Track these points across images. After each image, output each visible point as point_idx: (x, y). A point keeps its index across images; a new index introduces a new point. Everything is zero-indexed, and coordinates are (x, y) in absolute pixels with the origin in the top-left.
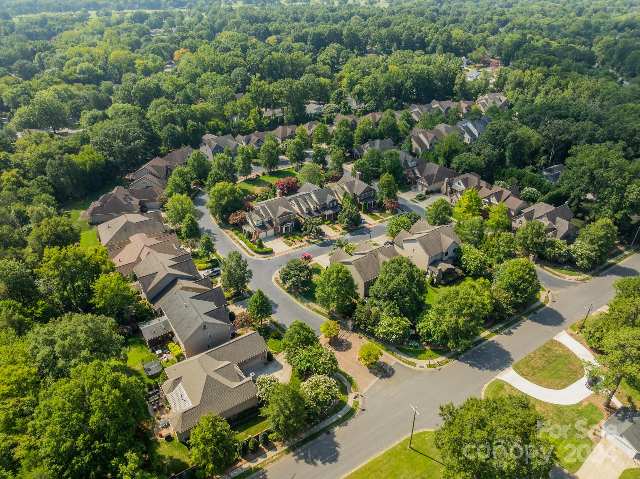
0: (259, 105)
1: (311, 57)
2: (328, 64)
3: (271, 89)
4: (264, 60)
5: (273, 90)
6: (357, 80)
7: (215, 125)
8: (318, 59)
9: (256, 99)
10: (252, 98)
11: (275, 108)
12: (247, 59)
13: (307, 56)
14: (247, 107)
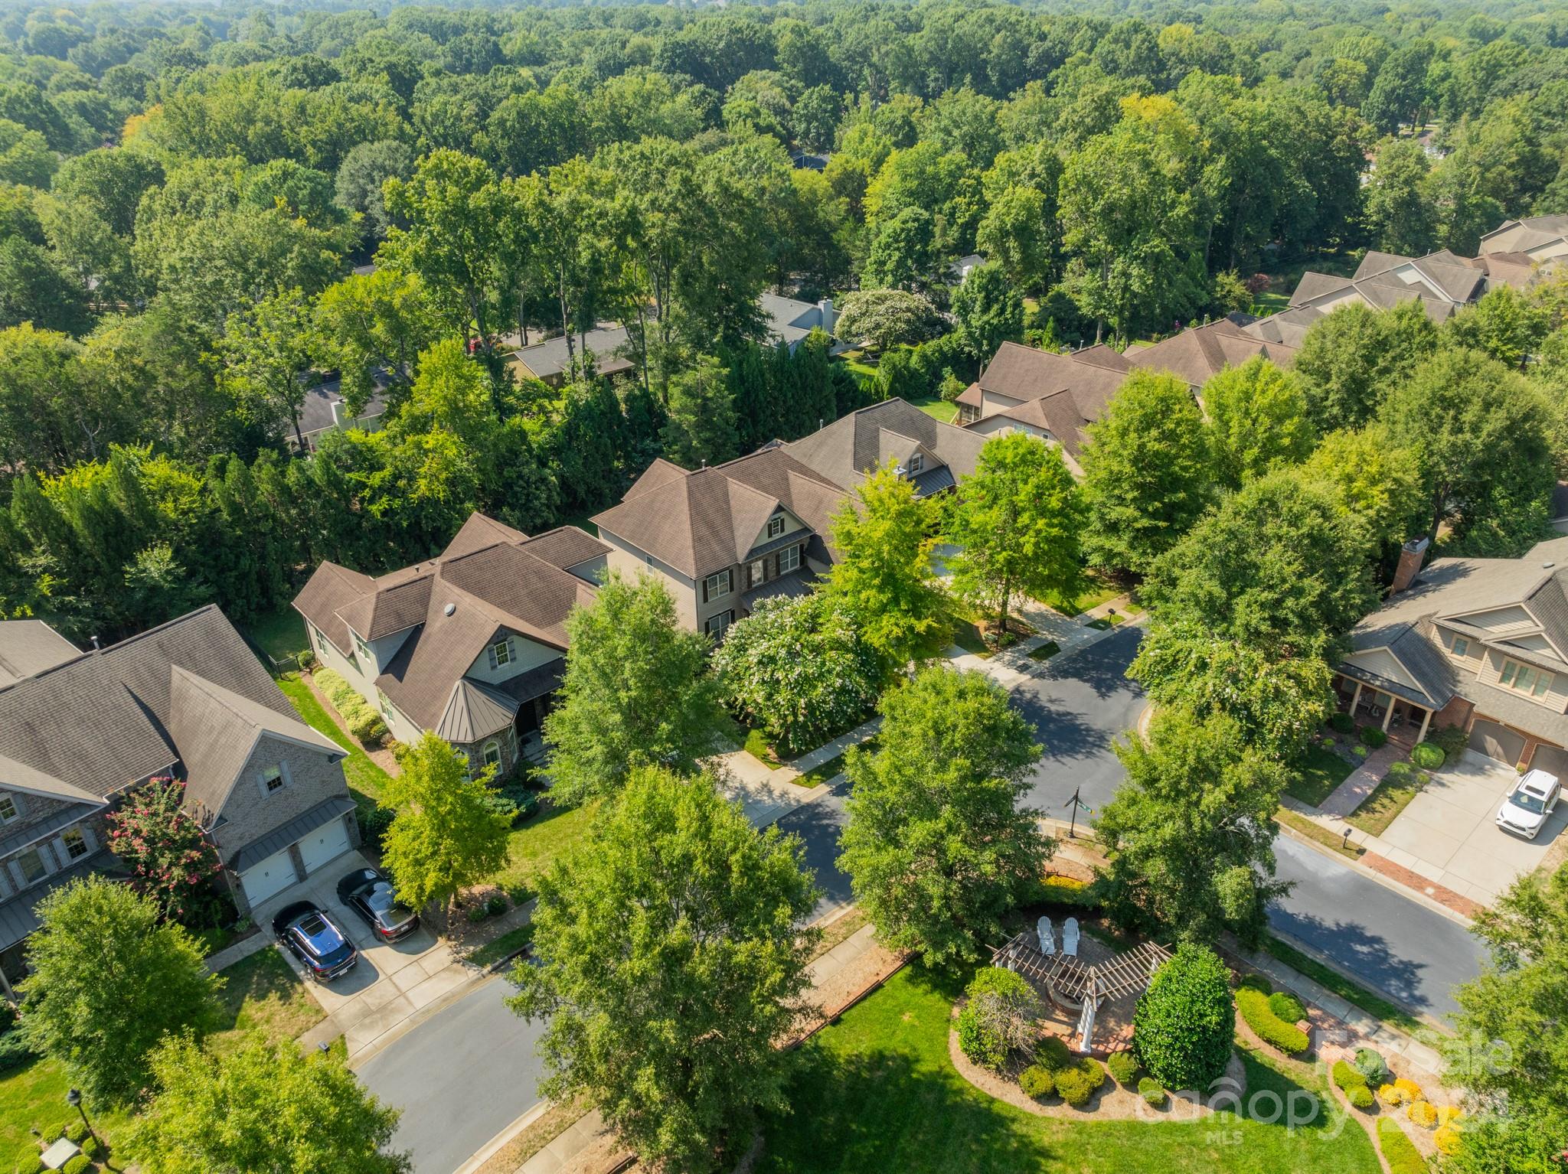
0: (481, 312)
1: (697, 101)
2: (770, 129)
3: (560, 202)
4: (495, 116)
5: (576, 208)
6: (957, 173)
7: (117, 497)
8: (726, 111)
9: (462, 273)
10: (429, 266)
11: (587, 324)
12: (416, 110)
13: (682, 99)
14: (398, 329)
